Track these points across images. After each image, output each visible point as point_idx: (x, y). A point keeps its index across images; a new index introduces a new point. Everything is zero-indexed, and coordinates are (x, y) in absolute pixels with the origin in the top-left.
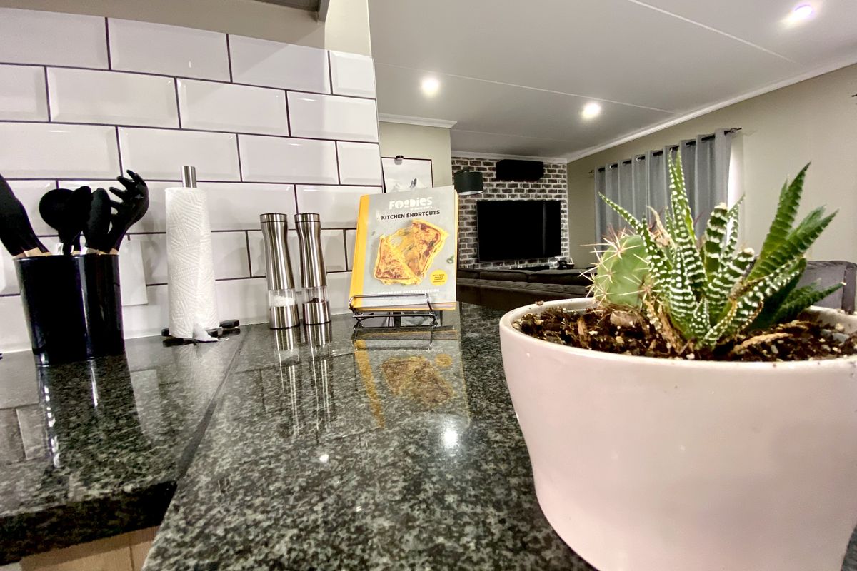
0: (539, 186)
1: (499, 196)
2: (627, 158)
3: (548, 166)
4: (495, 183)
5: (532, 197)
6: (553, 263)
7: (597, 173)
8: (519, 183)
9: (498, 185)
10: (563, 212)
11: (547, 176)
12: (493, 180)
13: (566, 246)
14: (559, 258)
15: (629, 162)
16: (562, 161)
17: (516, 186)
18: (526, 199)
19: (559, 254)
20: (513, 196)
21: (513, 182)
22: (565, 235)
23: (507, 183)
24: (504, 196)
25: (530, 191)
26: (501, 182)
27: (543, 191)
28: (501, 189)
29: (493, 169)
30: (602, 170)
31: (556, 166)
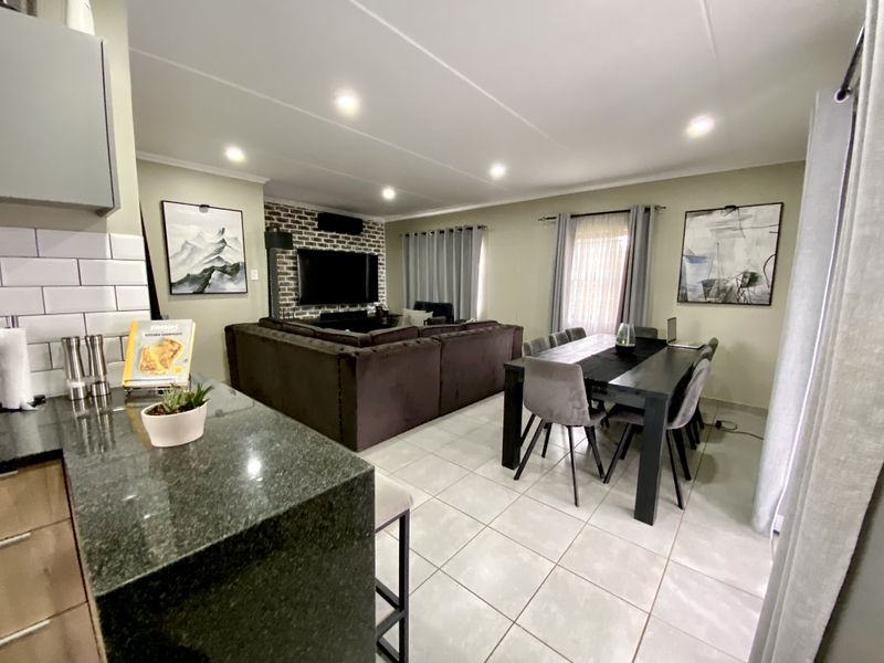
0: (359, 240)
1: (321, 245)
2: (424, 230)
3: (368, 223)
4: (317, 233)
5: (353, 249)
6: (371, 309)
7: (404, 237)
8: (341, 235)
9: (320, 235)
10: (381, 264)
11: (366, 232)
12: (315, 229)
13: (383, 294)
14: (377, 304)
15: (425, 234)
16: (381, 220)
17: (338, 237)
18: (347, 250)
19: (377, 300)
20: (335, 246)
21: (334, 234)
22: (382, 284)
23: (329, 234)
24: (326, 246)
25: (351, 243)
26: (322, 232)
27: (363, 244)
28: (323, 238)
29: (316, 220)
30: (408, 235)
31: (375, 224)
